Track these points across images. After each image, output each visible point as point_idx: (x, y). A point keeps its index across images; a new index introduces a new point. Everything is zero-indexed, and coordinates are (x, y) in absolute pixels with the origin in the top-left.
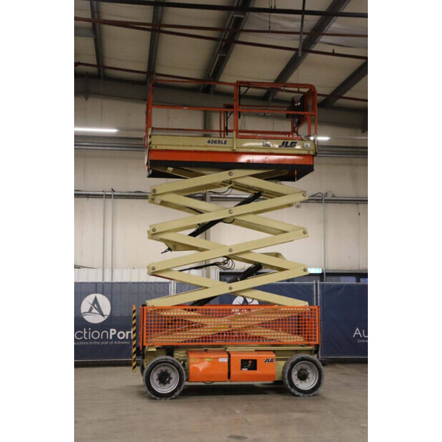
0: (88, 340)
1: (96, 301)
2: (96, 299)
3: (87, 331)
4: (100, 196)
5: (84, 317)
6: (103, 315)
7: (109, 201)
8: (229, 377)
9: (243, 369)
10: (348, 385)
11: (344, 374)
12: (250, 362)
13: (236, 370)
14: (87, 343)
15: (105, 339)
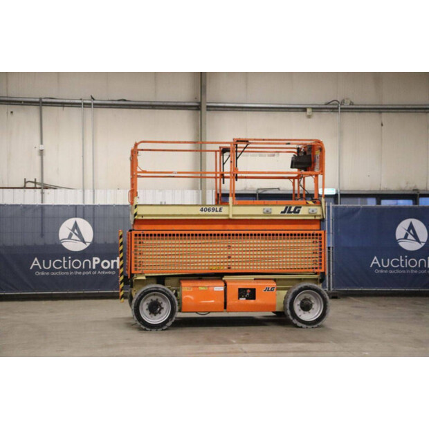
0: (68, 270)
1: (76, 226)
2: (76, 223)
3: (67, 259)
4: (78, 105)
5: (63, 244)
6: (84, 242)
7: (89, 111)
8: (225, 307)
9: (241, 299)
10: (358, 317)
11: (356, 307)
12: (248, 291)
13: (233, 300)
14: (67, 273)
15: (87, 269)
